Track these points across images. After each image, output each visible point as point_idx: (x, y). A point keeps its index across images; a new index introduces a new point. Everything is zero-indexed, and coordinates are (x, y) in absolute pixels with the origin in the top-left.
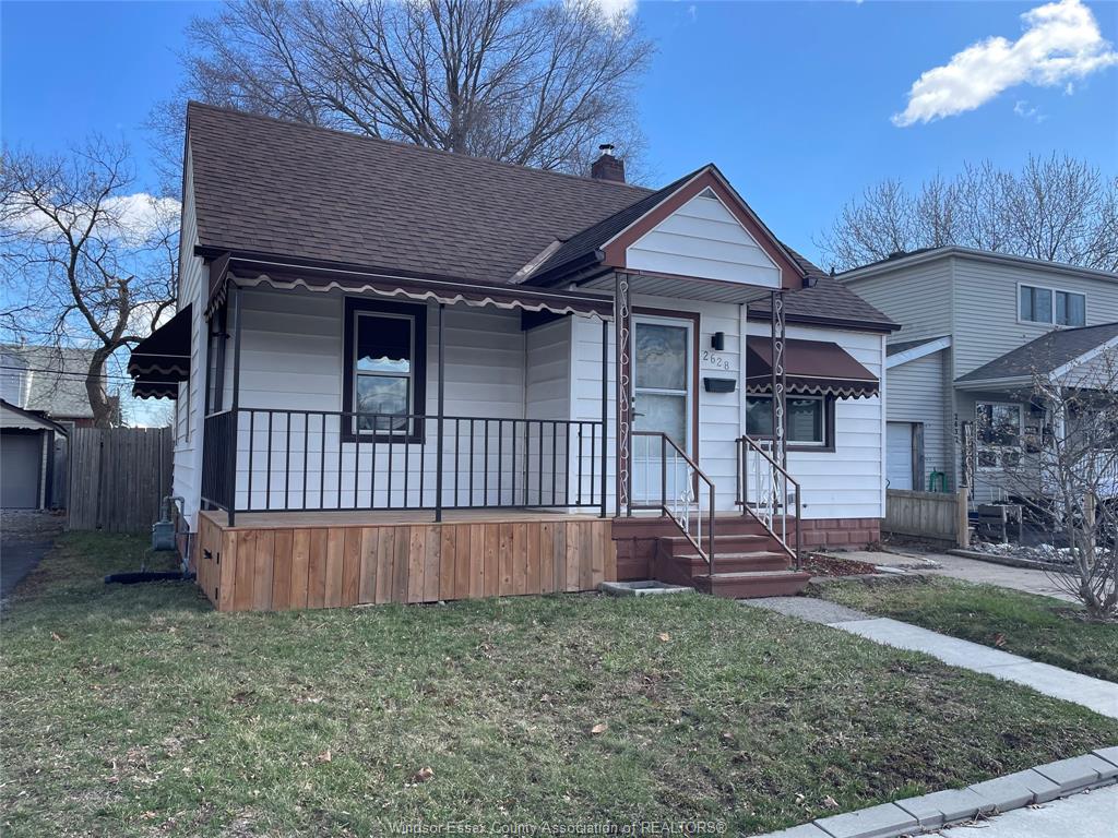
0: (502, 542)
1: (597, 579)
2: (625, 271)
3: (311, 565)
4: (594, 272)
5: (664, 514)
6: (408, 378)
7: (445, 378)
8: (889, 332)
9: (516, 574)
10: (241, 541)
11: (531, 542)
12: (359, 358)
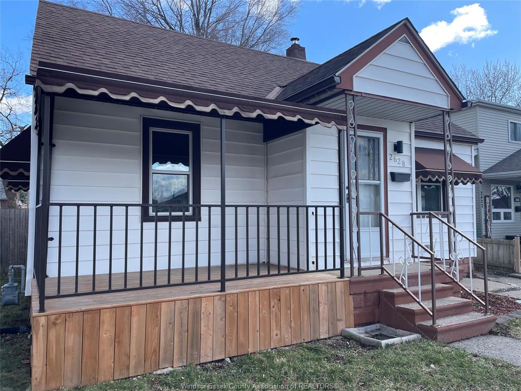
0: (272, 304)
1: (341, 326)
2: (352, 93)
3: (117, 339)
4: (329, 93)
5: (382, 272)
6: (188, 175)
7: (226, 174)
8: (476, 143)
9: (283, 329)
10: (51, 324)
11: (293, 303)
12: (153, 163)
